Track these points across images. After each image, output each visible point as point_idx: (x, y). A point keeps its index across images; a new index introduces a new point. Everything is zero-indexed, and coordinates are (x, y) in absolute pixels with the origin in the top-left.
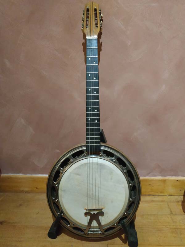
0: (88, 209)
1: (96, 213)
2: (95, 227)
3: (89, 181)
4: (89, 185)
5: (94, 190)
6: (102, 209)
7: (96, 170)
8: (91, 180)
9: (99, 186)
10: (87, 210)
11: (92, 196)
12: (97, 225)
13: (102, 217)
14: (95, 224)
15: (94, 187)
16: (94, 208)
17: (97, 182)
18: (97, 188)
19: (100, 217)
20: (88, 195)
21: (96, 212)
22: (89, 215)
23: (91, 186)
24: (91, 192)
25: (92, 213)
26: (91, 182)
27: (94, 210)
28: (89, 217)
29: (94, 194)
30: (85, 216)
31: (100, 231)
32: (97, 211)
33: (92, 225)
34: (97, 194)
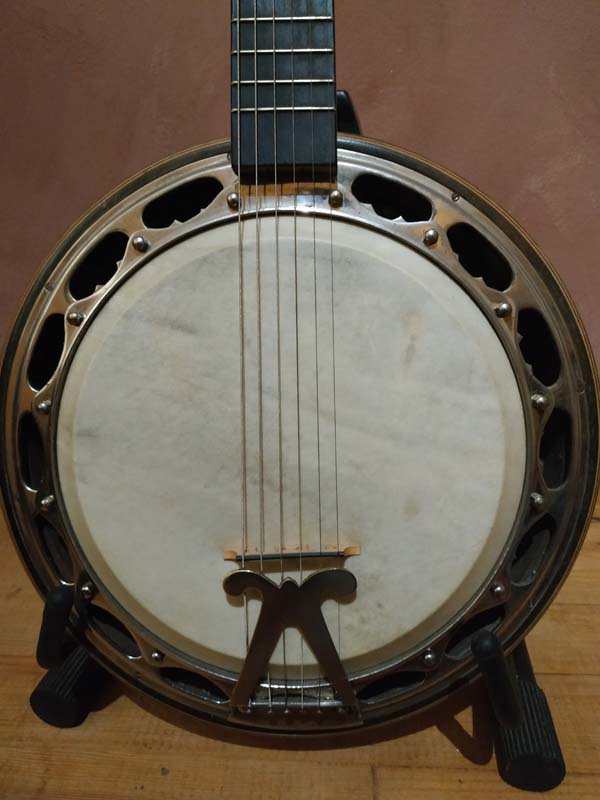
0: (252, 552)
1: (299, 583)
2: (296, 669)
3: (252, 373)
4: (252, 396)
5: (290, 430)
6: (341, 557)
7: (305, 297)
8: (269, 362)
9: (326, 403)
10: (238, 560)
11: (273, 472)
12: (311, 659)
13: (344, 608)
14: (293, 649)
15: (289, 412)
16: (291, 548)
17: (307, 375)
18: (308, 418)
19: (330, 610)
20: (252, 462)
21: (299, 577)
22: (255, 596)
23: (270, 404)
24: (271, 444)
25: (276, 578)
26: (270, 380)
27: (291, 561)
28: (255, 607)
29: (291, 457)
30: (231, 602)
31: (329, 696)
32: (306, 567)
33: (277, 658)
34: (309, 459)
